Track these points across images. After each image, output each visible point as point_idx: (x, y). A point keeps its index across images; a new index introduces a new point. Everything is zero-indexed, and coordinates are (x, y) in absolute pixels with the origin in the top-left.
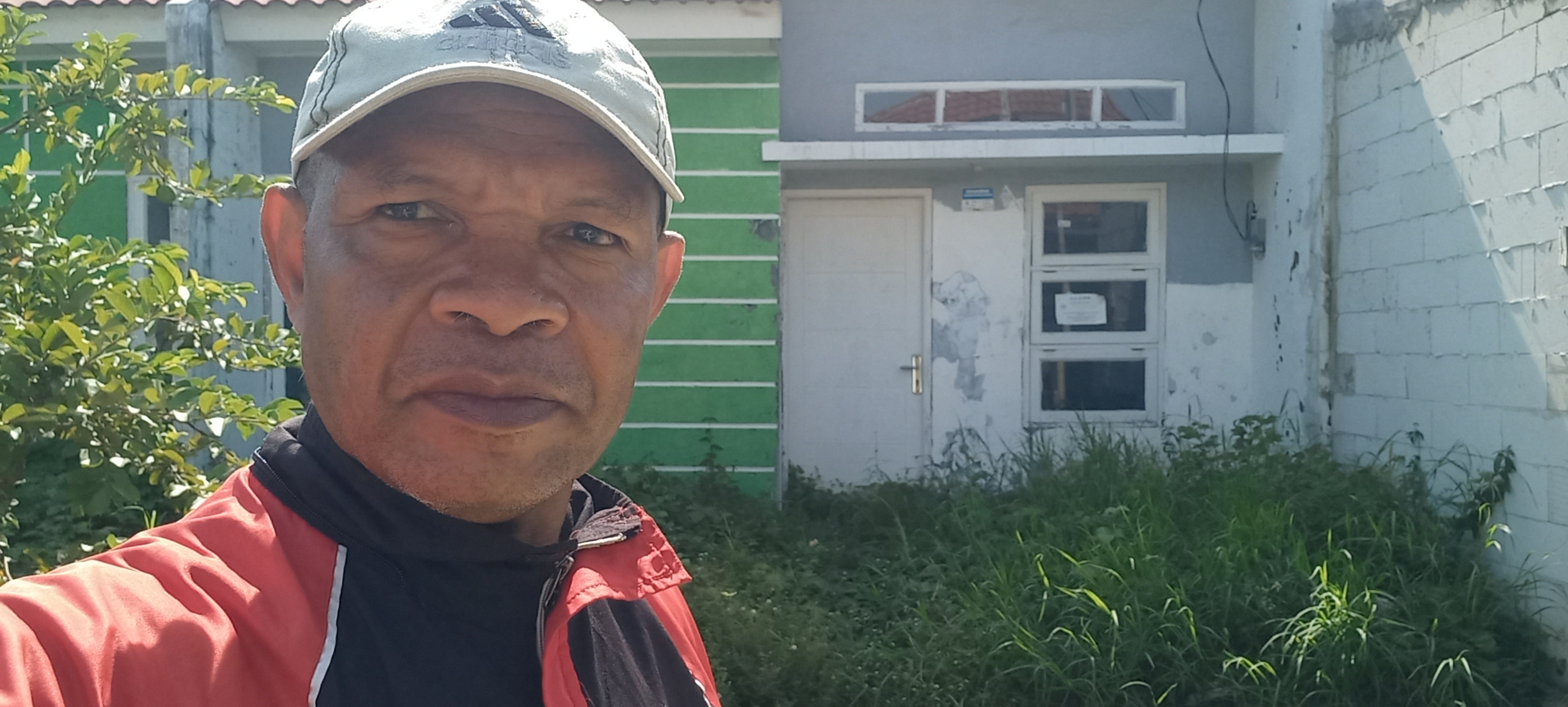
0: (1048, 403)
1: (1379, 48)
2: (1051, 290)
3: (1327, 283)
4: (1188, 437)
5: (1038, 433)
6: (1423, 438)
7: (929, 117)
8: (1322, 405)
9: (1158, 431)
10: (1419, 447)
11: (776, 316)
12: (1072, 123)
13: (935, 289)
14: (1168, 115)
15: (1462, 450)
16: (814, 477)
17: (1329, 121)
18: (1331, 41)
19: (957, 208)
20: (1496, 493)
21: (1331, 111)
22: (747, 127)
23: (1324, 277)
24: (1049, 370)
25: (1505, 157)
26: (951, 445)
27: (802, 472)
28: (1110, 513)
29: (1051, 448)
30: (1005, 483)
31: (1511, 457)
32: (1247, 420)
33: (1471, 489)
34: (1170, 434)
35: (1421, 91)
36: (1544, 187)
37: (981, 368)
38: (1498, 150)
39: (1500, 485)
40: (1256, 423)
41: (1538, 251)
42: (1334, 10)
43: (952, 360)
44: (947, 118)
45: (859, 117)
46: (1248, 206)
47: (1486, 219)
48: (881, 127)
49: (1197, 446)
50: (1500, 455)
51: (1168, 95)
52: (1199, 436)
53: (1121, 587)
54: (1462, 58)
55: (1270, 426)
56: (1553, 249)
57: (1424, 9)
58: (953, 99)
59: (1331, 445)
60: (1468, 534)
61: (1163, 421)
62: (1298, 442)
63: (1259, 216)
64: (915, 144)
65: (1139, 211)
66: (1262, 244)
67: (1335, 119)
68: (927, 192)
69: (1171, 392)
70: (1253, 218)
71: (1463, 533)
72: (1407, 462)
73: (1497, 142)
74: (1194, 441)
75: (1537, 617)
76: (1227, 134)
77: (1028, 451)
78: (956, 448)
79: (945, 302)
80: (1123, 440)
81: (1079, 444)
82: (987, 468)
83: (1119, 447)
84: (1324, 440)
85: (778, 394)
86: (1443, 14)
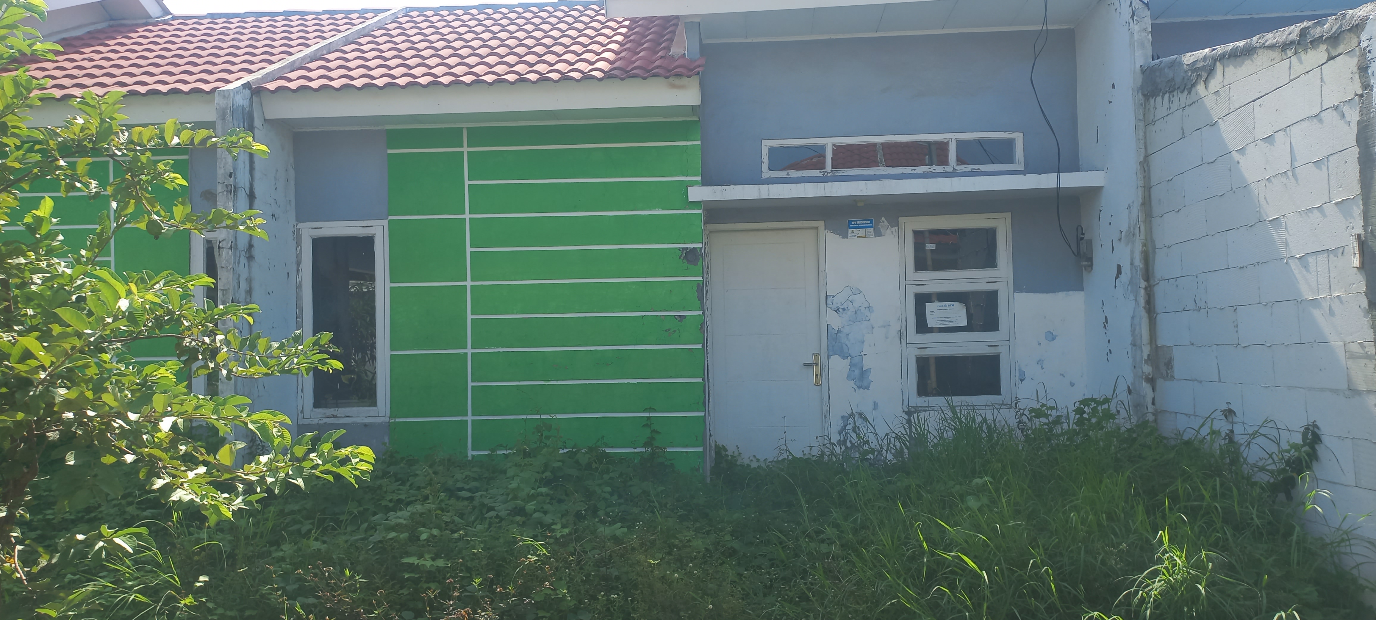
0: (923, 390)
1: (1181, 98)
2: (922, 300)
3: (1146, 289)
4: (1038, 416)
5: (915, 415)
6: (1235, 413)
7: (820, 165)
8: (1146, 388)
9: (1013, 412)
10: (1232, 423)
11: (703, 326)
12: (933, 167)
13: (829, 302)
14: (1010, 159)
15: (1271, 425)
16: (736, 453)
17: (1142, 159)
18: (1140, 94)
19: (845, 236)
20: (1306, 461)
21: (1143, 150)
22: (676, 176)
23: (1143, 284)
24: (923, 364)
25: (1296, 179)
26: (845, 426)
27: (726, 450)
28: (977, 483)
29: (926, 428)
30: (890, 457)
31: (1316, 430)
32: (1085, 402)
33: (1283, 458)
34: (1023, 414)
35: (1219, 130)
36: (1334, 202)
37: (868, 363)
38: (1290, 173)
39: (1308, 454)
40: (1093, 405)
41: (1331, 256)
42: (1141, 70)
43: (845, 358)
44: (834, 166)
45: (765, 166)
46: (1077, 229)
47: (1282, 231)
48: (783, 174)
49: (1045, 424)
50: (1307, 429)
51: (1010, 143)
52: (1047, 416)
53: (989, 549)
54: (1254, 101)
55: (1106, 406)
56: (1345, 253)
57: (1218, 63)
58: (838, 150)
59: (1155, 421)
60: (1282, 496)
61: (1016, 404)
62: (1130, 419)
63: (1087, 237)
64: (809, 186)
65: (990, 235)
66: (1090, 260)
67: (1147, 156)
68: (821, 224)
69: (1022, 380)
70: (1082, 239)
71: (1277, 496)
72: (1223, 435)
73: (1289, 167)
74: (1043, 420)
75: (1355, 572)
76: (1058, 173)
77: (908, 431)
78: (849, 427)
79: (837, 311)
80: (985, 420)
81: (949, 423)
82: (874, 445)
83: (982, 426)
84: (1150, 417)
85: (705, 388)
86: (1235, 67)
